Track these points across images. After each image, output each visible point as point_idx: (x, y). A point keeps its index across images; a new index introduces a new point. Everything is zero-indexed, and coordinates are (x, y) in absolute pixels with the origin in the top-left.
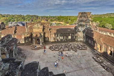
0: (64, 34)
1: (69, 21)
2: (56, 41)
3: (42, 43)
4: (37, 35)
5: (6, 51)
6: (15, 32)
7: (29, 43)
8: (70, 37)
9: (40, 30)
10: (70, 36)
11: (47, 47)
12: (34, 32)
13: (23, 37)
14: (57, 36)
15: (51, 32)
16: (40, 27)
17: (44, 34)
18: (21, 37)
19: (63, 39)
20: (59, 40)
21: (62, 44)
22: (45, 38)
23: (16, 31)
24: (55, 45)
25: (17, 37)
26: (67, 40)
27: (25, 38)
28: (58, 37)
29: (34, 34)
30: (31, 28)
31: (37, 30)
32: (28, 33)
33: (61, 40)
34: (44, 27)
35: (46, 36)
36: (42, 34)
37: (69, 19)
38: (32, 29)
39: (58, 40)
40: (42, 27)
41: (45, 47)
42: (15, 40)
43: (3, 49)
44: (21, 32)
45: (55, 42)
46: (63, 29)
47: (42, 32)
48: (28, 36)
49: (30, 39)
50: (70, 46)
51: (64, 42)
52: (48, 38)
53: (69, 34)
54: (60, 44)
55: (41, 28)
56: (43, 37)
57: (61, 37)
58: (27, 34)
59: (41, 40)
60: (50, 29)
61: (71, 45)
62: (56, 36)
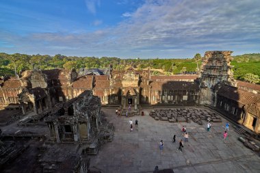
1: (174, 68)
2: (161, 103)
3: (138, 106)
4: (129, 92)
6: (94, 86)
7: (115, 104)
8: (185, 98)
9: (134, 82)
10: (185, 95)
11: (147, 113)
12: (124, 86)
13: (106, 95)
14: (163, 95)
15: (151, 87)
16: (135, 78)
17: (141, 90)
18: (103, 94)
19: (172, 99)
20: (166, 102)
21: (172, 109)
22: (141, 96)
23: (95, 83)
24: (159, 109)
25: (97, 93)
26: (179, 102)
27: (109, 96)
28: (164, 97)
29: (123, 90)
30: (119, 80)
31: (129, 83)
32: (114, 88)
33: (170, 102)
34: (140, 77)
35: (144, 94)
36: (138, 91)
37: (174, 65)
38: (121, 82)
39: (163, 101)
40: (138, 78)
41: (143, 113)
42: (96, 99)
44: (103, 87)
45: (158, 105)
47: (136, 87)
48: (113, 93)
49: (117, 98)
50: (187, 113)
51: (175, 105)
52: (147, 98)
53: (184, 91)
54: (168, 109)
55: (136, 80)
56: (138, 95)
57: (169, 97)
58: (113, 90)
59: (136, 101)
60: (150, 82)
61: (188, 111)
62: (161, 94)
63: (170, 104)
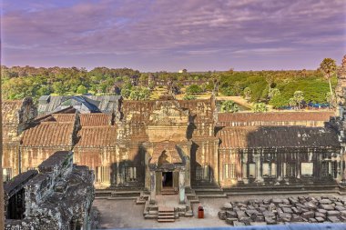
0: (281, 151)
1: (274, 93)
2: (246, 182)
3: (187, 191)
4: (164, 155)
5: (60, 224)
6: (76, 140)
7: (129, 188)
8: (307, 168)
9: (176, 130)
10: (306, 160)
11: (211, 210)
12: (151, 139)
13: (105, 162)
14: (250, 161)
15: (220, 142)
16: (178, 120)
17: (194, 148)
18: (98, 160)
19: (274, 173)
20: (260, 179)
21: (277, 199)
22: (195, 166)
23: (80, 133)
24: (242, 199)
25: (83, 158)
26: (293, 179)
27: (113, 166)
28: (252, 167)
29: (151, 151)
30: (140, 124)
31: (165, 130)
32: (128, 144)
33: (268, 179)
34: (192, 118)
35: (202, 160)
36: (186, 152)
37: (273, 86)
38: (144, 129)
39: (251, 179)
40: (185, 119)
42: (83, 173)
43: (49, 217)
44: (99, 142)
45: (240, 189)
46: (277, 128)
47: (183, 143)
48: (125, 157)
49: (133, 172)
50: (315, 210)
51: (282, 189)
52: (211, 170)
53: (304, 152)
54: (266, 199)
55: (182, 124)
56: (188, 161)
57: (266, 166)
58: (123, 150)
59: (182, 178)
60: (217, 130)
61: (319, 205)
62: (245, 160)
63: (269, 186)
